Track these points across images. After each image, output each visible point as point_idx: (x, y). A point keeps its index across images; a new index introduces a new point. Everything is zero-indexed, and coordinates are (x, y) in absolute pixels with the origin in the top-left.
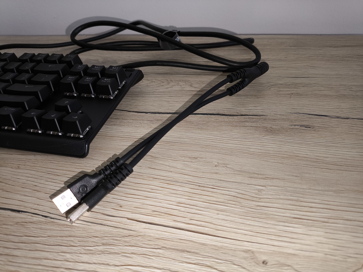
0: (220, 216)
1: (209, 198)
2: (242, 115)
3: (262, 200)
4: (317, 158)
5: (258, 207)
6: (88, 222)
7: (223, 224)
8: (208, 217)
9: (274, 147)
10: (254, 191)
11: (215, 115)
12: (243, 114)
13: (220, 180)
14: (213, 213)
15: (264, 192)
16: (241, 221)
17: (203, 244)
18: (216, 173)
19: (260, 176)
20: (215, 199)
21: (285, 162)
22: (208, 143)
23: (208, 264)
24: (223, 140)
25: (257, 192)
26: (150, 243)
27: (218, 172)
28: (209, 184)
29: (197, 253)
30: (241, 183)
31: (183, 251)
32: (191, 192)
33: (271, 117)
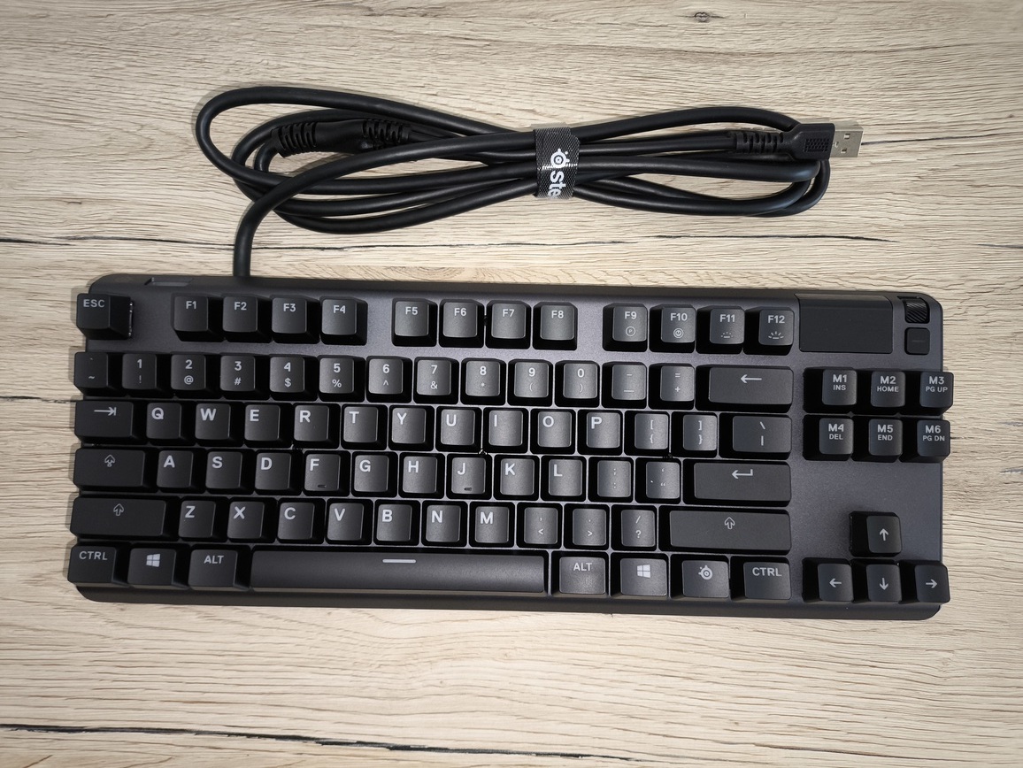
0: (890, 722)
1: (869, 688)
3: (949, 681)
5: (943, 696)
6: (698, 758)
7: (894, 735)
8: (872, 724)
9: (969, 545)
10: (936, 665)
13: (882, 646)
14: (879, 717)
15: (951, 665)
16: (919, 725)
19: (946, 629)
20: (877, 689)
21: (986, 587)
25: (941, 665)
28: (865, 657)
30: (915, 648)
32: (839, 679)
33: (969, 442)
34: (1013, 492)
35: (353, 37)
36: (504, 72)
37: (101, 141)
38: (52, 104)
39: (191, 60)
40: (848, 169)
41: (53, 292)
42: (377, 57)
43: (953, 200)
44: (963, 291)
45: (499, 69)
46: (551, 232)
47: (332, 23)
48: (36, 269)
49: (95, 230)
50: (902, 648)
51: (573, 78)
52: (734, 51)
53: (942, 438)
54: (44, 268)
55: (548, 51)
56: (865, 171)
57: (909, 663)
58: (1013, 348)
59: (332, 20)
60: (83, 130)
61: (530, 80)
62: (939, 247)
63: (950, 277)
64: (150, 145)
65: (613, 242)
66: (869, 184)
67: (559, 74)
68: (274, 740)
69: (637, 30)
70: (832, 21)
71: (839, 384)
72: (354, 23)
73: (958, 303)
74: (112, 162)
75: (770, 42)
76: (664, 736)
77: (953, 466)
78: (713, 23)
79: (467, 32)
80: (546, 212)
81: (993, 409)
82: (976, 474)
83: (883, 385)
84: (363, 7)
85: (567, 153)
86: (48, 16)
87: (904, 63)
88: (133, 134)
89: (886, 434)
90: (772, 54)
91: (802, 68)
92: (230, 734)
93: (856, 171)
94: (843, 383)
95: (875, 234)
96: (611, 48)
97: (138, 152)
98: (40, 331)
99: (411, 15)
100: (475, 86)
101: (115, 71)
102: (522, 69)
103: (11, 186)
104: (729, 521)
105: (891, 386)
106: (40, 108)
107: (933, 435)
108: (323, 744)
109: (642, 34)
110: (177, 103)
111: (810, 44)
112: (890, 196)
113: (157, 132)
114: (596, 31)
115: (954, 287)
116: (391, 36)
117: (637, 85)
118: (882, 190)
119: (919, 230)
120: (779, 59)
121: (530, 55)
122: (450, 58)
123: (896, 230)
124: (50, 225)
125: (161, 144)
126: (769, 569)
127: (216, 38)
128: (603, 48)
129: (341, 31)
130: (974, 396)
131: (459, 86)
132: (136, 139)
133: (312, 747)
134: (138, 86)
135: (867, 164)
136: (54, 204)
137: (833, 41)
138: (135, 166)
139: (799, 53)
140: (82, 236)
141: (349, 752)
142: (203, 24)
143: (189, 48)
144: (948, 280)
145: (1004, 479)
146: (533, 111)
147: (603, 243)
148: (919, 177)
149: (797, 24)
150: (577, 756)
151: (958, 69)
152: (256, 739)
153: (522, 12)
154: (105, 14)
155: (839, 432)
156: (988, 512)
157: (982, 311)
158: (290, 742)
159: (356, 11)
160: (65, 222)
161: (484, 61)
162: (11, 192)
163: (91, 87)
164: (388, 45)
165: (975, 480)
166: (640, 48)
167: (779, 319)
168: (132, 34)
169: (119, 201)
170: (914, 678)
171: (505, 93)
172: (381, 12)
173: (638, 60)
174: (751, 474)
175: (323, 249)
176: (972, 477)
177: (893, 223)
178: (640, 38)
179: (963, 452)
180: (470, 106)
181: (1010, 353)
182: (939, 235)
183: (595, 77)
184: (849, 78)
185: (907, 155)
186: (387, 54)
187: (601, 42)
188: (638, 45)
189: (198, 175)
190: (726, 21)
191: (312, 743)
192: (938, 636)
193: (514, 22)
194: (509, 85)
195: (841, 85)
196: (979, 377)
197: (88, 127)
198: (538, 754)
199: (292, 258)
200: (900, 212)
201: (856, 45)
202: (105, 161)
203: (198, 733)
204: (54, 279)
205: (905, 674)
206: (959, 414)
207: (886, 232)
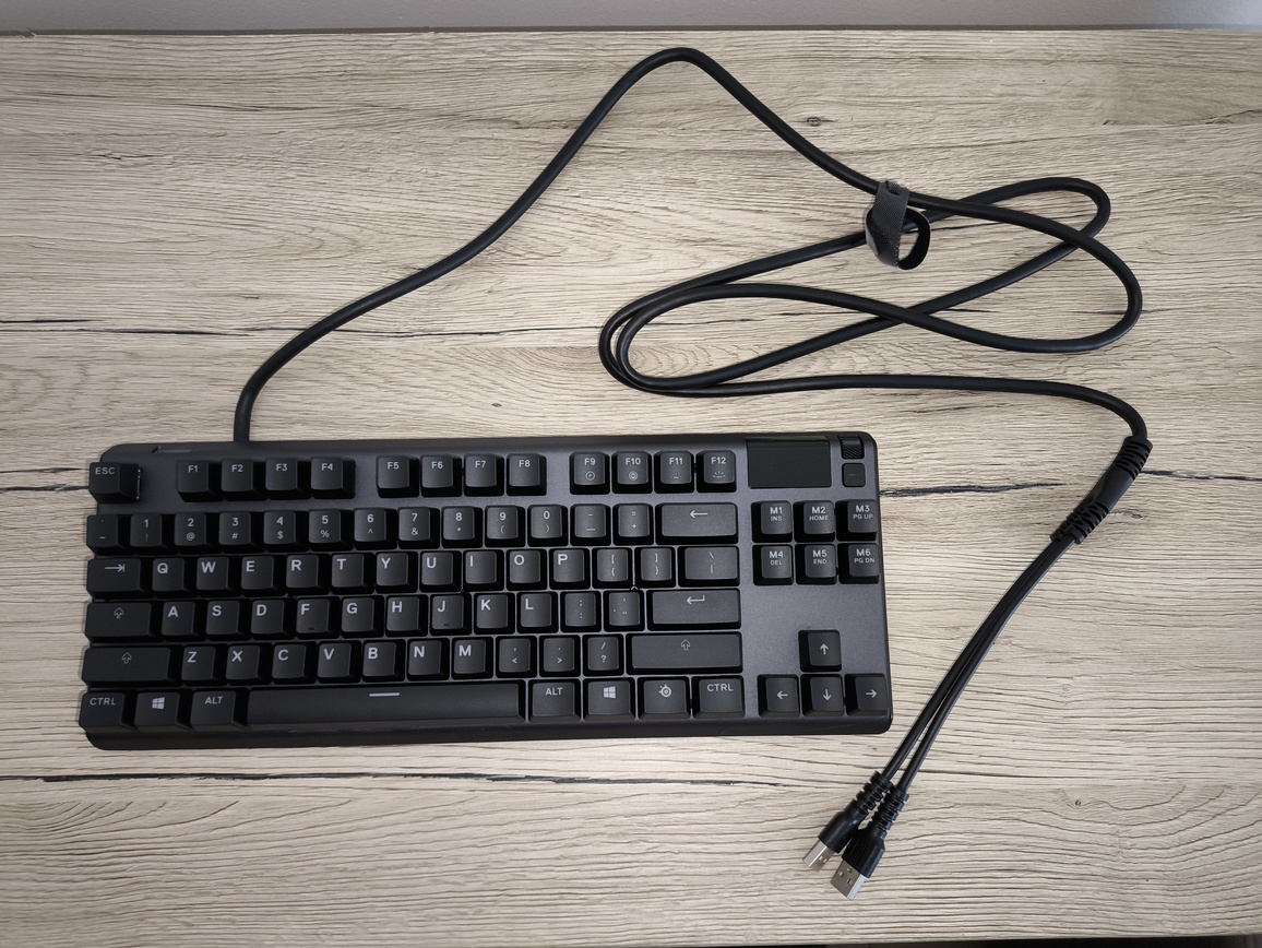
0: (1018, 744)
1: (996, 714)
2: (1018, 487)
3: (1069, 706)
4: (1147, 600)
5: (1066, 720)
6: (841, 783)
7: (1022, 757)
8: (1001, 747)
9: (1080, 580)
10: (1056, 691)
11: (964, 491)
12: (1020, 483)
13: (1006, 675)
14: (1006, 740)
15: (1071, 690)
16: (1045, 747)
17: (1005, 791)
18: (997, 660)
19: (1065, 658)
20: (1004, 715)
21: (1100, 618)
22: (969, 583)
23: (1015, 816)
24: (992, 572)
25: (1062, 691)
26: (938, 800)
27: (998, 657)
28: (990, 685)
29: (998, 805)
30: (1036, 676)
31: (982, 805)
33: (1073, 488)
35: (503, 148)
36: (638, 175)
37: (275, 242)
38: (230, 211)
39: (355, 169)
41: (233, 378)
42: (524, 165)
45: (634, 172)
47: (484, 136)
48: (217, 357)
49: (272, 322)
51: (700, 179)
52: (843, 150)
54: (225, 356)
55: (677, 156)
56: (966, 251)
59: (483, 133)
60: (258, 233)
61: (663, 182)
62: (1036, 315)
64: (321, 245)
65: (743, 320)
66: (970, 263)
67: (688, 176)
68: (447, 779)
69: (756, 134)
70: (931, 121)
72: (503, 136)
73: (1056, 365)
74: (286, 261)
75: (876, 141)
76: (809, 762)
78: (823, 127)
79: (605, 141)
84: (511, 121)
86: (225, 135)
87: (997, 155)
88: (305, 235)
90: (878, 152)
91: (905, 163)
92: (406, 775)
96: (733, 152)
97: (310, 252)
98: (222, 413)
99: (553, 127)
101: (287, 181)
102: (655, 172)
103: (194, 284)
106: (219, 215)
108: (494, 780)
109: (761, 139)
110: (344, 208)
111: (911, 141)
113: (327, 234)
114: (719, 137)
116: (537, 146)
117: (758, 183)
118: (983, 268)
119: (1018, 301)
120: (884, 156)
121: (661, 160)
123: (997, 302)
124: (230, 318)
125: (331, 244)
127: (378, 150)
128: (726, 152)
129: (492, 143)
130: (1077, 446)
131: (600, 188)
132: (307, 240)
133: (484, 784)
134: (308, 193)
135: (968, 244)
136: (232, 299)
137: (933, 138)
138: (308, 264)
139: (902, 149)
140: (260, 327)
141: (518, 787)
142: (366, 138)
143: (354, 159)
146: (666, 208)
147: (735, 320)
148: (1016, 255)
149: (900, 124)
150: (728, 783)
151: (1045, 160)
152: (431, 779)
153: (654, 123)
154: (277, 131)
156: (1095, 550)
157: (1080, 370)
158: (462, 780)
159: (504, 125)
160: (244, 315)
161: (621, 166)
162: (192, 290)
163: (265, 195)
164: (535, 154)
166: (760, 151)
168: (302, 148)
169: (294, 296)
170: (1039, 704)
171: (640, 193)
172: (527, 125)
173: (758, 161)
175: (481, 334)
178: (759, 142)
179: (1070, 497)
180: (610, 206)
183: (720, 177)
184: (948, 170)
185: (1004, 235)
186: (534, 162)
187: (724, 146)
188: (758, 148)
189: (367, 271)
190: (836, 124)
191: (484, 780)
193: (646, 131)
194: (643, 186)
195: (942, 176)
196: (1079, 430)
197: (263, 231)
198: (693, 782)
199: (454, 343)
201: (954, 141)
202: (279, 261)
203: (376, 775)
204: (235, 366)
206: (1064, 463)
207: (988, 304)
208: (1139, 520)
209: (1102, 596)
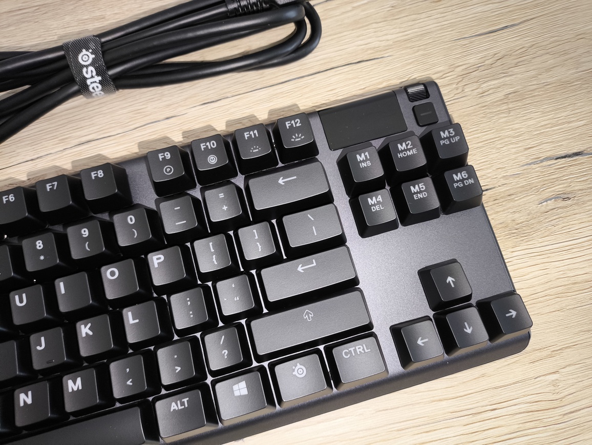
3: (565, 401)
5: (566, 417)
9: (537, 273)
10: (547, 390)
15: (561, 384)
19: (544, 353)
21: (564, 305)
25: (552, 388)
30: (524, 380)
32: (467, 432)
33: (503, 189)
34: (555, 218)
40: (336, 16)
43: (424, 15)
44: (455, 76)
45: (49, 22)
46: (113, 125)
50: (514, 383)
51: (108, 13)
53: (471, 181)
56: (350, 14)
57: (524, 396)
58: (511, 106)
62: (424, 50)
63: (441, 69)
65: (167, 118)
66: (356, 22)
67: (98, 14)
71: (363, 161)
73: (454, 86)
77: (498, 212)
79: (20, 5)
80: (107, 111)
81: (513, 157)
82: (519, 212)
83: (402, 151)
85: (90, 51)
89: (420, 192)
93: (342, 16)
94: (367, 159)
95: (372, 55)
100: (33, 39)
102: (68, 18)
104: (308, 313)
105: (409, 150)
107: (462, 180)
112: (375, 25)
115: (448, 75)
118: (367, 23)
119: (405, 42)
121: (72, 7)
122: (9, 26)
123: (387, 48)
126: (357, 347)
130: (494, 151)
135: (349, 8)
144: (441, 71)
145: (543, 209)
147: (159, 121)
148: (392, 7)
155: (379, 203)
156: (540, 240)
157: (475, 86)
161: (37, 20)
165: (520, 217)
167: (296, 123)
170: (533, 408)
174: (315, 264)
176: (517, 215)
177: (383, 44)
179: (502, 198)
181: (509, 111)
182: (422, 42)
183: (125, 8)
192: (541, 362)
196: (492, 136)
200: (386, 35)
205: (524, 407)
206: (487, 168)
207: (381, 51)
208: (569, 202)
209: (559, 283)
